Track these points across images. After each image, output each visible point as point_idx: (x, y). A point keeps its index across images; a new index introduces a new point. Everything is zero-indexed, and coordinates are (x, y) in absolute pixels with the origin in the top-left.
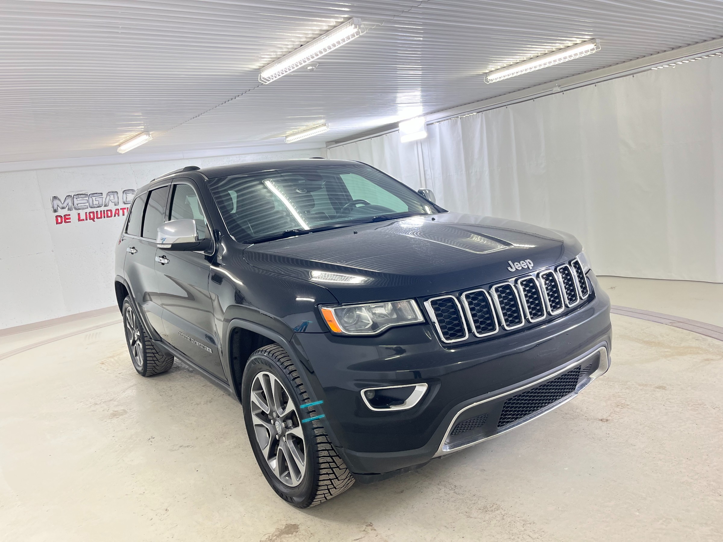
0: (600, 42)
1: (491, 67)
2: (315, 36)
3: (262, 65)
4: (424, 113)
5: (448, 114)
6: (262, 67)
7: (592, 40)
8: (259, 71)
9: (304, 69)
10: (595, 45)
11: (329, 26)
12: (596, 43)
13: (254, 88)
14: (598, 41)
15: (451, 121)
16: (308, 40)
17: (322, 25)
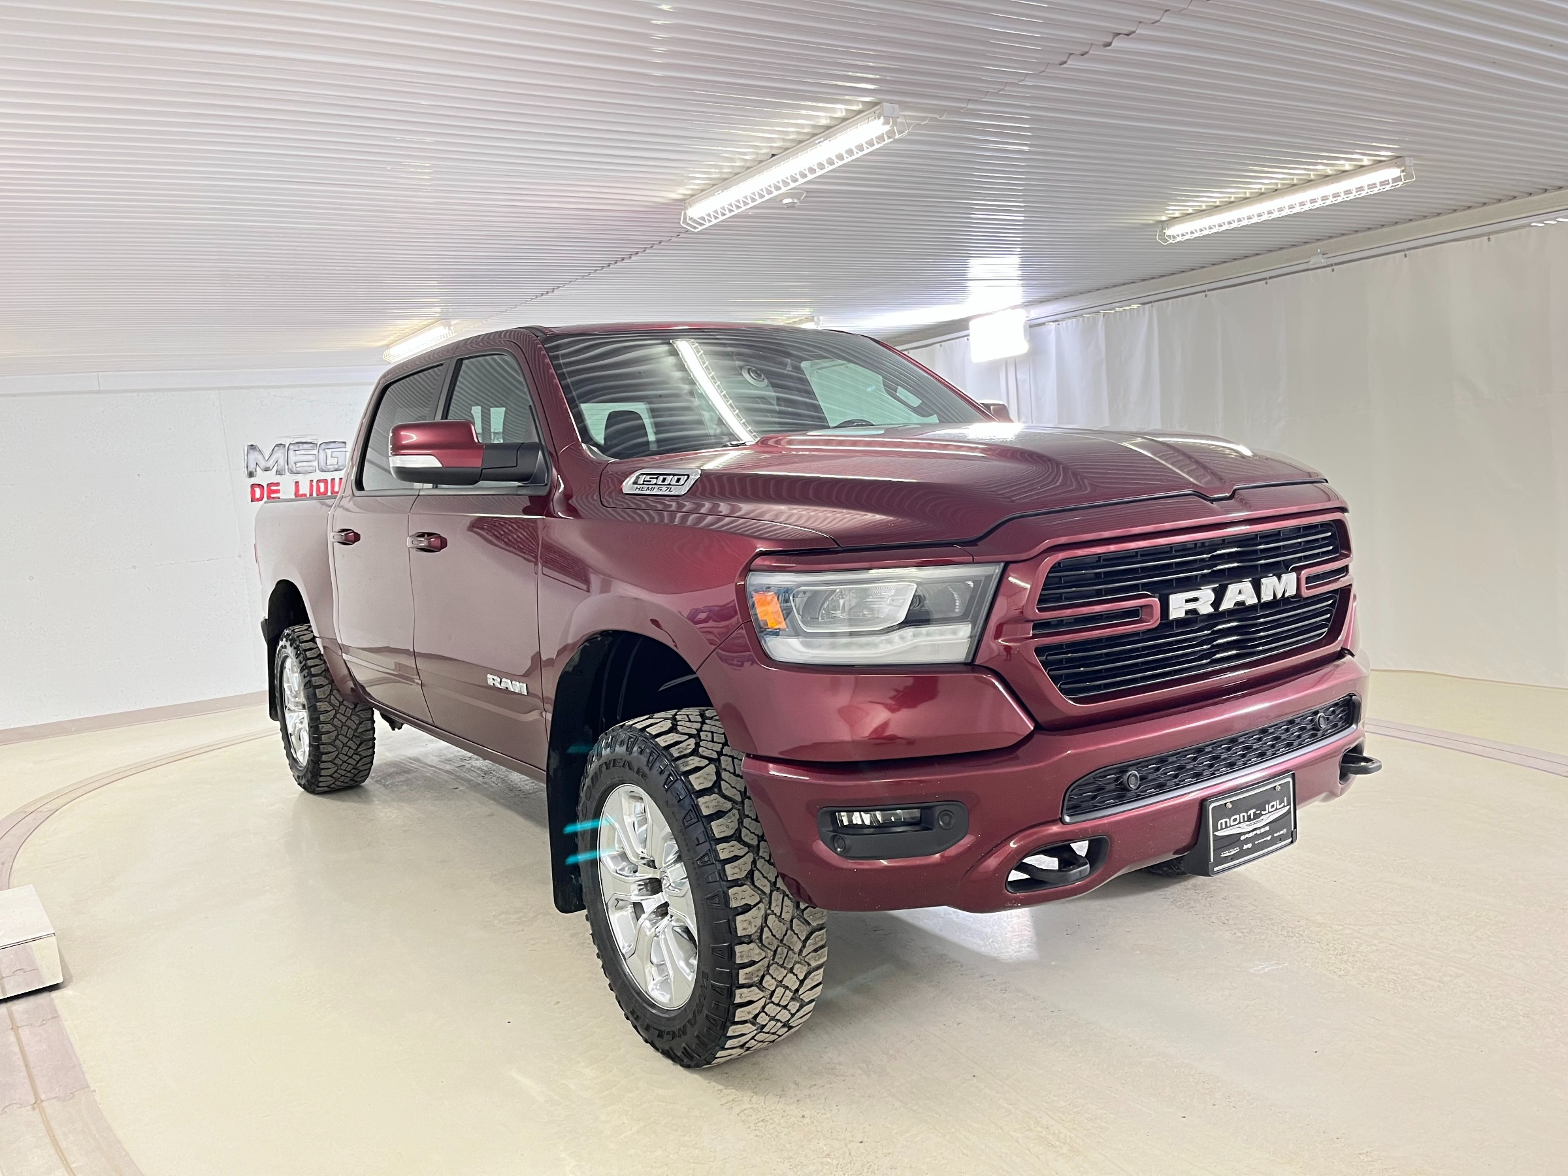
0: (1414, 164)
1: (1174, 211)
2: (801, 137)
3: (690, 192)
4: (1024, 301)
5: (1078, 306)
6: (688, 197)
7: (1396, 160)
8: (683, 203)
9: (775, 203)
10: (1403, 171)
11: (831, 118)
12: (1405, 167)
13: (669, 238)
14: (1408, 161)
15: (1083, 320)
16: (788, 145)
17: (818, 117)
